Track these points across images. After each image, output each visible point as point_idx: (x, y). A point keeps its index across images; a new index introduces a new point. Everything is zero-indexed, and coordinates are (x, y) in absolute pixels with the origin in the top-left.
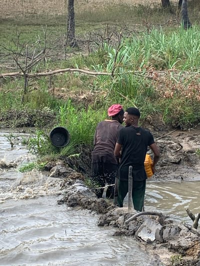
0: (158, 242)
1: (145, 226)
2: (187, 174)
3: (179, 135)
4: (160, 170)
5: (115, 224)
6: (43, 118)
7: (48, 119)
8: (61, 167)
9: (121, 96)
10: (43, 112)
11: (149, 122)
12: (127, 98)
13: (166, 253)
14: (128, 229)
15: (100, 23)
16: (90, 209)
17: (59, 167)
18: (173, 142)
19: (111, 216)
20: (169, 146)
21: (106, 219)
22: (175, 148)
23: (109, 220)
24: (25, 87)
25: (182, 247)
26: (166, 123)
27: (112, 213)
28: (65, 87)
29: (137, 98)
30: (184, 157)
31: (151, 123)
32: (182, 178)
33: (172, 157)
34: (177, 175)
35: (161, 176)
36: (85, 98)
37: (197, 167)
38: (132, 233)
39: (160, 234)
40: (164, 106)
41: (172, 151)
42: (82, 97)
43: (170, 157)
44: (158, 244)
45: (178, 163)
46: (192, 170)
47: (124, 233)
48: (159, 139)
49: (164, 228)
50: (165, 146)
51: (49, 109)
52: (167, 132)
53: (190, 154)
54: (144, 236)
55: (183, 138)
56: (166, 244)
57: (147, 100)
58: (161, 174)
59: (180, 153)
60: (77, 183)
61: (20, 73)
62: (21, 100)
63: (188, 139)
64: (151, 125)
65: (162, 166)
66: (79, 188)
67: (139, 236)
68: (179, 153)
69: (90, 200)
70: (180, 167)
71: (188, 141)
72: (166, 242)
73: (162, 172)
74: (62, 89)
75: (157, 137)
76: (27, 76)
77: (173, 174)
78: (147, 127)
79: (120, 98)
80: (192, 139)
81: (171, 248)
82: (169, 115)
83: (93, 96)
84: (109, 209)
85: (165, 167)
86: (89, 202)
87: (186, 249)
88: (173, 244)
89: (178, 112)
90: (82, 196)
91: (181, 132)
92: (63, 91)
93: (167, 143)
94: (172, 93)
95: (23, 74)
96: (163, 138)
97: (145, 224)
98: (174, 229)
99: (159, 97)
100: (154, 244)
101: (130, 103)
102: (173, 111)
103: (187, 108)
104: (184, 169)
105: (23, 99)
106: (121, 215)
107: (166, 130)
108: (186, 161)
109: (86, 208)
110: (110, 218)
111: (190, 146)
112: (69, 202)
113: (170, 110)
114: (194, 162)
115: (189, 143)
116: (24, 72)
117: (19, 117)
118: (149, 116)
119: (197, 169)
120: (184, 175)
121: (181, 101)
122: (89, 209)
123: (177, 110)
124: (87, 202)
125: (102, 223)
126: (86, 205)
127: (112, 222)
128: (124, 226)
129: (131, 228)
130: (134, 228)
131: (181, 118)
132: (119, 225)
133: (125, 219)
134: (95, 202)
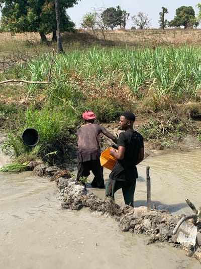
3: (108, 127)
5: (141, 228)
12: (64, 100)
14: (157, 233)
16: (101, 211)
19: (133, 219)
21: (129, 224)
23: (133, 225)
27: (134, 217)
29: (72, 100)
36: (25, 102)
38: (166, 238)
40: (93, 105)
42: (22, 102)
60: (71, 181)
67: (177, 241)
82: (98, 111)
86: (97, 203)
89: (104, 109)
106: (143, 217)
109: (96, 209)
110: (134, 223)
122: (99, 211)
124: (94, 203)
125: (127, 228)
126: (94, 207)
127: (137, 227)
128: (152, 230)
129: (163, 233)
130: (167, 232)
131: (107, 113)
132: (145, 229)
133: (151, 222)
134: (104, 203)
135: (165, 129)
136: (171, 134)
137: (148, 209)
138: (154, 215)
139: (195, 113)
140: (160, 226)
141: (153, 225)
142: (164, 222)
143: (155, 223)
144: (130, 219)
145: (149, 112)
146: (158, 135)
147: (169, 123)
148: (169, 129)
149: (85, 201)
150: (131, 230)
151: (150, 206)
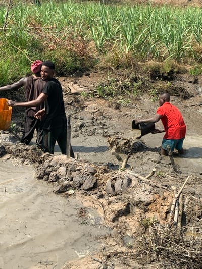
0: (110, 195)
3: (64, 80)
5: (56, 175)
9: (13, 47)
12: (19, 49)
14: (71, 180)
16: (22, 157)
19: (50, 166)
21: (45, 171)
22: (65, 91)
23: (48, 171)
25: (143, 202)
27: (51, 164)
29: (28, 49)
38: (78, 185)
39: (111, 186)
40: (50, 56)
44: (110, 197)
45: (70, 104)
49: (115, 179)
53: (76, 96)
55: (68, 83)
56: (120, 197)
63: (72, 83)
68: (69, 96)
69: (20, 148)
71: (73, 85)
72: (119, 195)
79: (13, 49)
84: (44, 157)
86: (20, 150)
87: (148, 204)
89: (61, 62)
91: (65, 78)
98: (126, 181)
102: (58, 61)
103: (68, 59)
106: (61, 165)
109: (17, 156)
110: (50, 169)
111: (75, 89)
113: (55, 60)
121: (62, 52)
122: (20, 158)
123: (60, 60)
124: (17, 150)
125: (42, 174)
126: (16, 154)
127: (52, 174)
128: (66, 177)
129: (76, 180)
130: (80, 180)
131: (64, 66)
132: (60, 176)
133: (67, 170)
134: (27, 150)
135: (123, 87)
136: (129, 93)
137: (67, 157)
138: (71, 163)
139: (156, 72)
140: (74, 174)
141: (69, 172)
142: (79, 170)
143: (71, 171)
144: (47, 166)
145: (110, 68)
146: (114, 93)
147: (127, 81)
148: (126, 87)
149: (9, 148)
150: (46, 177)
151: (70, 154)
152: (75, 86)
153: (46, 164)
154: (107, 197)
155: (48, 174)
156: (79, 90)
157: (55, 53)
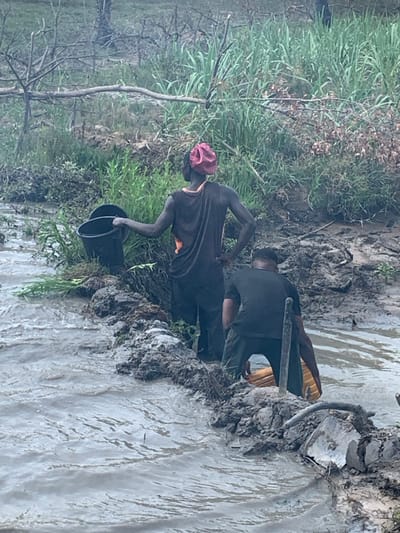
0: (353, 471)
1: (323, 433)
2: (362, 313)
3: (342, 233)
4: (308, 304)
5: (252, 424)
6: (63, 184)
7: (73, 187)
8: (117, 291)
9: (224, 147)
10: (62, 172)
11: (281, 202)
12: (237, 151)
13: (377, 499)
14: (281, 437)
15: (155, 5)
16: (190, 387)
17: (112, 291)
18: (331, 247)
19: (241, 405)
20: (324, 253)
21: (230, 413)
22: (336, 258)
23: (237, 415)
24: (26, 119)
26: (314, 206)
27: (244, 400)
28: (102, 124)
29: (258, 153)
30: (356, 277)
31: (285, 204)
32: (354, 322)
33: (332, 278)
34: (342, 315)
35: (311, 316)
36: (145, 148)
37: (382, 299)
38: (292, 446)
39: (358, 453)
40: (311, 172)
41: (331, 264)
42: (140, 146)
43: (328, 276)
44: (354, 474)
45: (345, 291)
46: (372, 305)
47: (273, 448)
48: (302, 239)
49: (368, 440)
50: (315, 254)
51: (74, 166)
52: (318, 224)
53: (365, 273)
54: (322, 456)
55: (351, 240)
56: (372, 476)
57: (276, 157)
58: (310, 311)
59: (348, 270)
60: (156, 326)
61: (16, 88)
62: (16, 145)
63: (360, 241)
64: (286, 208)
65: (312, 295)
66: (161, 339)
67: (309, 454)
68: (344, 270)
69: (189, 367)
70: (349, 298)
71: (361, 245)
72: (371, 472)
73: (312, 307)
74: (97, 127)
75: (298, 235)
76: (30, 97)
77: (335, 312)
78: (278, 213)
79: (223, 151)
80: (369, 241)
81: (387, 488)
82: (321, 190)
83: (163, 144)
84: (234, 388)
85: (317, 297)
86: (187, 370)
88: (390, 477)
89: (339, 185)
90: (169, 357)
91: (346, 227)
92: (99, 132)
93: (318, 248)
94: (328, 146)
95: (22, 91)
96: (310, 236)
97: (322, 428)
98: (391, 444)
99: (301, 152)
100: (345, 475)
101: (243, 163)
102: (331, 183)
103: (358, 178)
104: (355, 302)
105: (20, 144)
106: (264, 405)
107: (316, 220)
108: (359, 286)
109: (182, 384)
110: (239, 411)
111: (365, 256)
112: (144, 368)
113: (324, 180)
114: (375, 289)
115: (363, 249)
116: (25, 88)
117: (13, 180)
118: (282, 191)
119: (383, 304)
120: (358, 316)
121: (345, 162)
122: (187, 387)
123: (337, 182)
124: (182, 370)
125: (223, 420)
126: (180, 378)
127: (243, 420)
128: (272, 429)
129: (289, 436)
130: (298, 436)
131: (346, 196)
132: (259, 428)
133: (274, 414)
134: (201, 372)
137: (280, 391)
138: (286, 402)
141: (277, 420)
143: (282, 417)
144: (235, 403)
149: (167, 365)
150: (231, 425)
151: (286, 384)
152: (368, 248)
153: (235, 400)
154: (347, 474)
155: (236, 421)
156: (376, 258)
157: (325, 164)
